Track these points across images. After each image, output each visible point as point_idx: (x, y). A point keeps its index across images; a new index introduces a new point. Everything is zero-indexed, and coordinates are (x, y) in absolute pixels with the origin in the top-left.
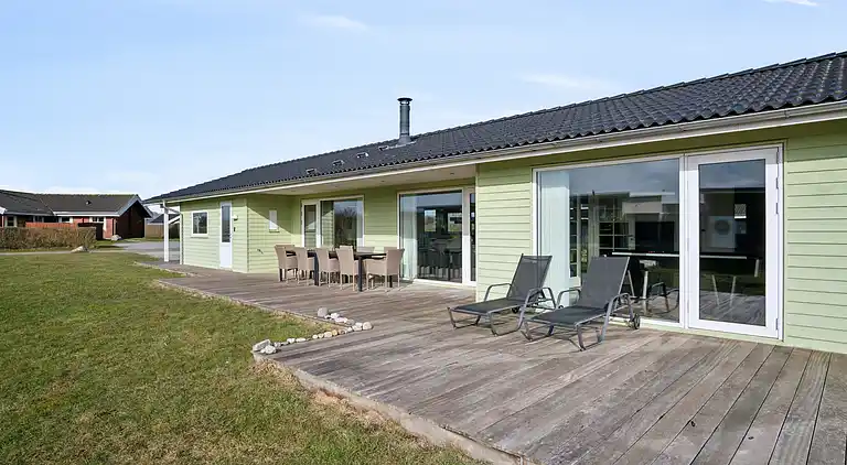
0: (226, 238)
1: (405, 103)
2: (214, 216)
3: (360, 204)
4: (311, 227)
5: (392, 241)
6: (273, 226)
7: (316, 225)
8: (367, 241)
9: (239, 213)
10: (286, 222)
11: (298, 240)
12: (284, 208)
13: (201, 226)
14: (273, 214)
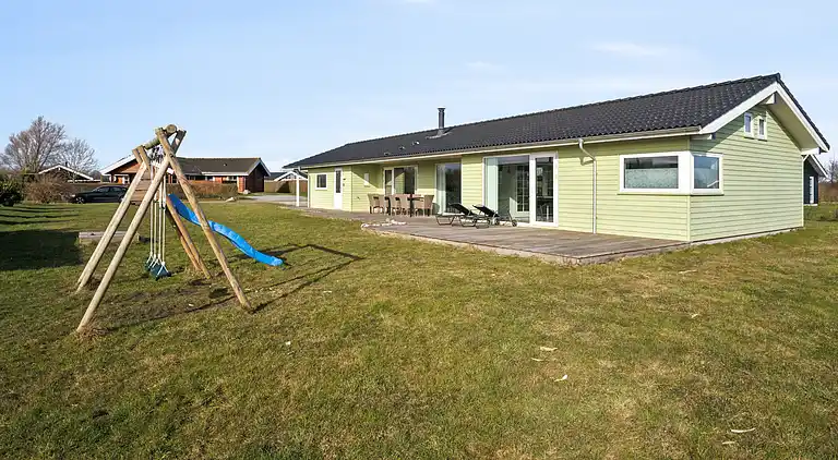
0: (338, 191)
1: (442, 111)
2: (331, 177)
3: (416, 168)
4: (389, 184)
5: (431, 191)
6: (367, 183)
7: (391, 183)
8: (420, 192)
9: (347, 175)
10: (373, 181)
11: (381, 191)
12: (373, 172)
13: (322, 182)
14: (366, 175)
